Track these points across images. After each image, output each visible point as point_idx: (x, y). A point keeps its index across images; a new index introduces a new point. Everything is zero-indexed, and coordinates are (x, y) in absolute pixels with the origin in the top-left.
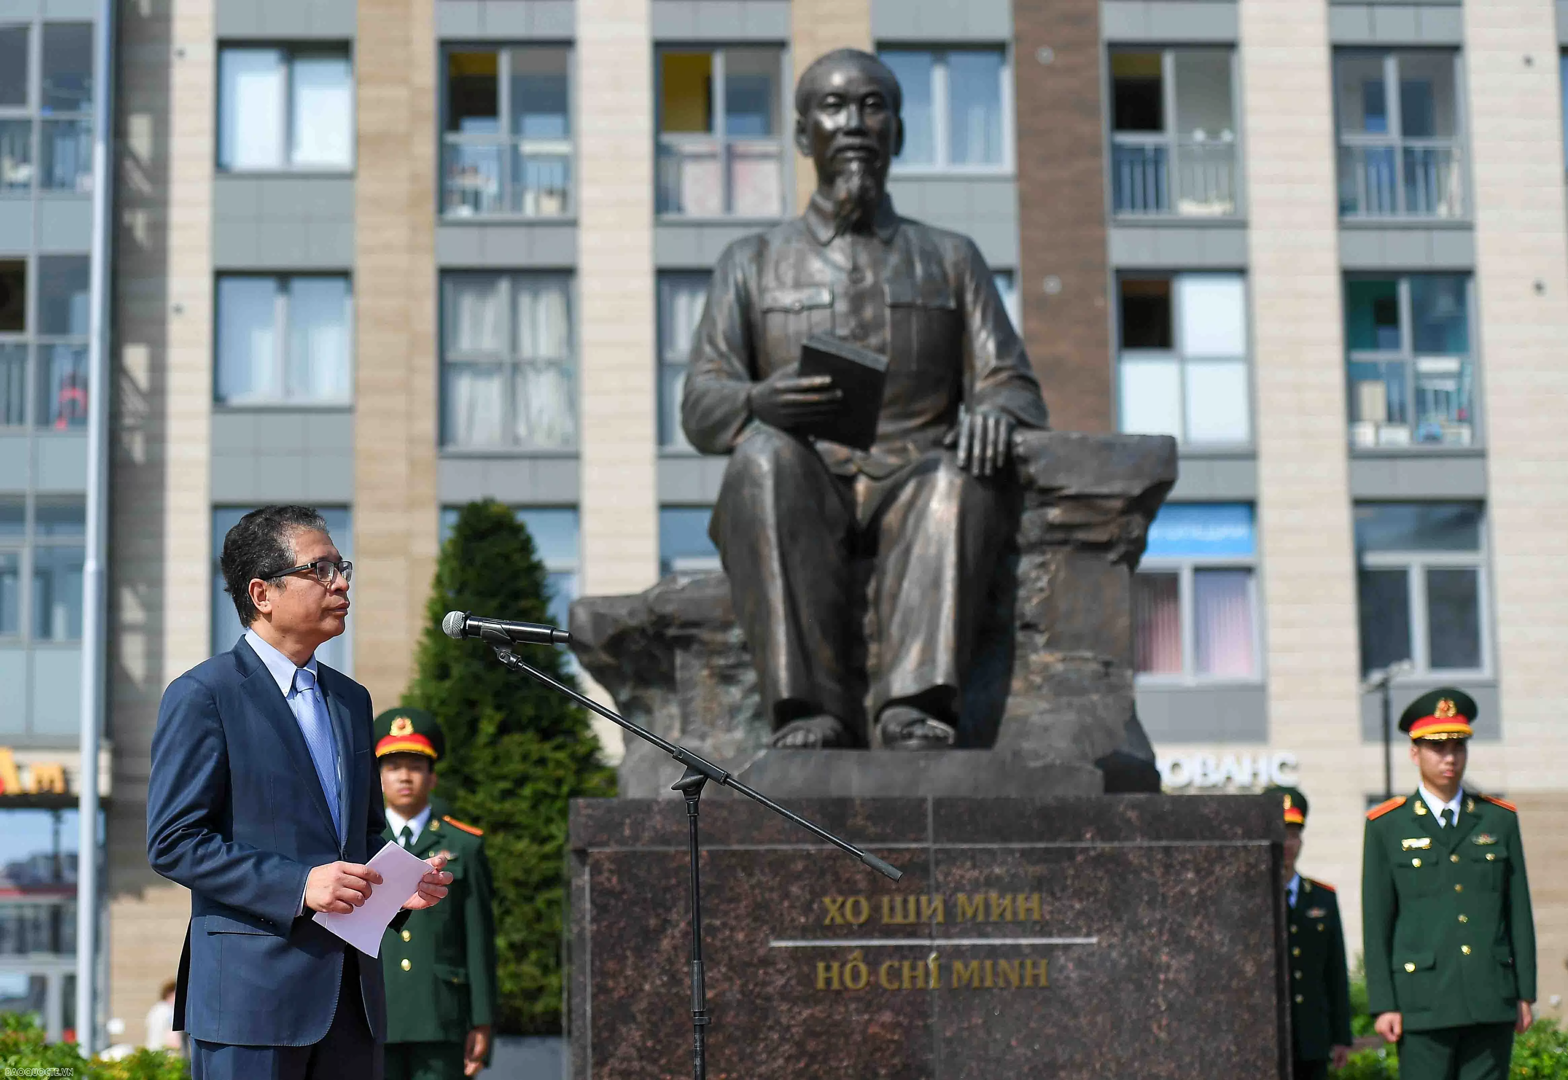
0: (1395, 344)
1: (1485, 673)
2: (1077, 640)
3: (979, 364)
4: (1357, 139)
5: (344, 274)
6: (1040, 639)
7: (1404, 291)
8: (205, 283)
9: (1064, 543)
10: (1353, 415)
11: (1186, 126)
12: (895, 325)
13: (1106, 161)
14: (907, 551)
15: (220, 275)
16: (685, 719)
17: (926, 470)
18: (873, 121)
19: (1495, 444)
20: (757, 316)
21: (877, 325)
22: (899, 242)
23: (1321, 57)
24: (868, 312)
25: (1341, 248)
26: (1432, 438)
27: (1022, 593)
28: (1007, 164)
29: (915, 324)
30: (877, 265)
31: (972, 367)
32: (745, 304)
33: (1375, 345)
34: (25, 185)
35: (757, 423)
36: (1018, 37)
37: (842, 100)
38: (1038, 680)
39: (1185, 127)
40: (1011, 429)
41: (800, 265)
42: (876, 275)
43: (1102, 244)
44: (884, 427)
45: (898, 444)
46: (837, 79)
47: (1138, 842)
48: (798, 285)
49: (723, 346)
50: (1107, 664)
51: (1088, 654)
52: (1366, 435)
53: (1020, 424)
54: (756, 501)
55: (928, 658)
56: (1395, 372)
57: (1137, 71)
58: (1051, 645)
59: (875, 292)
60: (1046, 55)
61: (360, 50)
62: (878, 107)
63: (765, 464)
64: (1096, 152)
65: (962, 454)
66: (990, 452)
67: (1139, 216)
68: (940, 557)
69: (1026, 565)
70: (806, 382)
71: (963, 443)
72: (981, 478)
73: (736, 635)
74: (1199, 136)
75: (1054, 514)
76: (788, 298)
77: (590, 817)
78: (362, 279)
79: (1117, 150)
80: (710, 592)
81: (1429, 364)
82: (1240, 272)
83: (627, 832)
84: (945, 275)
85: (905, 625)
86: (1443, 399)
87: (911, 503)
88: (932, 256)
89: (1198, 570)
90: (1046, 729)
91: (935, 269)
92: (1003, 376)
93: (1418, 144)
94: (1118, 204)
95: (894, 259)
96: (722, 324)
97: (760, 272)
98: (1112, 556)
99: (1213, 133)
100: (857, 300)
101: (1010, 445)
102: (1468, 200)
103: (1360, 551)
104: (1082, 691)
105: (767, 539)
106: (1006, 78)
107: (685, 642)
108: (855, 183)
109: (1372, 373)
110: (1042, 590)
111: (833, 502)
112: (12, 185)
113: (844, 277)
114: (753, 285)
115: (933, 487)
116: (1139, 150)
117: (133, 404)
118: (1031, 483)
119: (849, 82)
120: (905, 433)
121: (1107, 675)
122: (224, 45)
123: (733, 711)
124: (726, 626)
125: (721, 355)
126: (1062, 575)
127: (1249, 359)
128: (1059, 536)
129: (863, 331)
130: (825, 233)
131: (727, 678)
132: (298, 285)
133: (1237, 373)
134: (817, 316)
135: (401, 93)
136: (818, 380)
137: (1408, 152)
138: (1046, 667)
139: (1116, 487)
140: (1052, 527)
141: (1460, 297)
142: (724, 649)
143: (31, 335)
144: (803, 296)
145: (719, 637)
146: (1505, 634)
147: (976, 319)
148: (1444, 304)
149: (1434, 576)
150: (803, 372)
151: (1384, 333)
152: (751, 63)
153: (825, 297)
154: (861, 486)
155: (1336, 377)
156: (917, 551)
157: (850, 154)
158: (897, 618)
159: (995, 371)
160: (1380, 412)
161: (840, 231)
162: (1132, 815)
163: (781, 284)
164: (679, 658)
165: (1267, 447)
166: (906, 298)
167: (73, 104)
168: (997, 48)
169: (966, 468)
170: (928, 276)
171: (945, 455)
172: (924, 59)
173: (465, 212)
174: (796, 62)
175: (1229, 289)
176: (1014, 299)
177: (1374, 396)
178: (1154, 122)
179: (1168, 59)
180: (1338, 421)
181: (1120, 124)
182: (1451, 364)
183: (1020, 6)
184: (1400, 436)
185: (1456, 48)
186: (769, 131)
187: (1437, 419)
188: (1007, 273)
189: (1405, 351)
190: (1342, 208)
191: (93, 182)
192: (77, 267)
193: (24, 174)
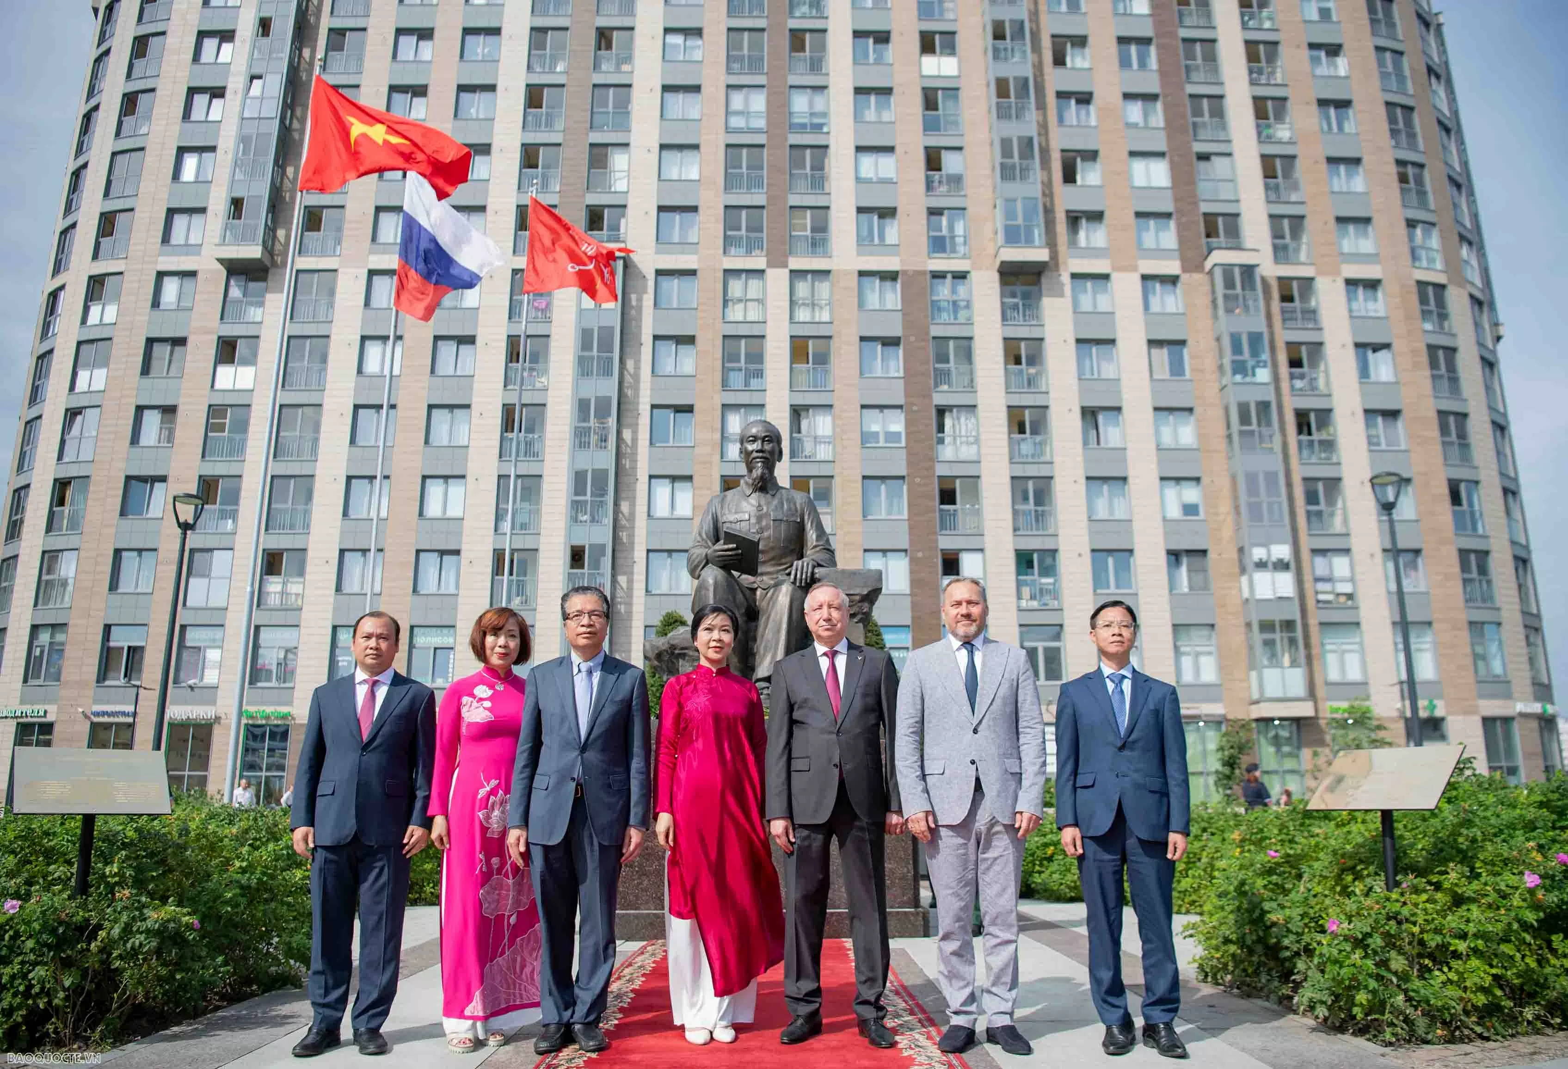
0: (1033, 574)
4: (1019, 507)
7: (1035, 556)
8: (644, 555)
10: (1019, 597)
12: (775, 528)
13: (937, 514)
15: (648, 551)
17: (777, 585)
18: (768, 447)
19: (1065, 606)
21: (767, 527)
22: (778, 495)
23: (1008, 480)
24: (764, 523)
25: (1014, 542)
26: (1045, 605)
28: (906, 516)
29: (783, 526)
30: (768, 504)
33: (1026, 574)
34: (585, 521)
36: (909, 474)
37: (755, 439)
39: (964, 504)
43: (937, 541)
46: (754, 431)
52: (1024, 604)
56: (1033, 583)
57: (947, 486)
59: (767, 515)
60: (918, 480)
61: (695, 479)
63: (711, 581)
64: (934, 512)
67: (948, 532)
72: (800, 587)
74: (968, 506)
76: (732, 518)
79: (941, 510)
81: (1044, 580)
82: (981, 550)
86: (1049, 592)
93: (1040, 508)
94: (942, 529)
95: (775, 502)
96: (705, 528)
99: (973, 505)
100: (759, 519)
101: (813, 574)
102: (1057, 528)
106: (905, 488)
107: (683, 656)
108: (760, 471)
109: (1025, 583)
111: (740, 596)
112: (581, 522)
116: (948, 511)
120: (778, 572)
122: (651, 477)
129: (761, 530)
132: (674, 555)
137: (1036, 512)
139: (857, 591)
141: (1054, 559)
143: (586, 569)
144: (739, 517)
147: (808, 526)
148: (1048, 561)
149: (1046, 650)
151: (1029, 571)
152: (823, 483)
155: (1013, 585)
160: (1028, 596)
161: (755, 491)
164: (681, 662)
167: (602, 495)
168: (903, 478)
169: (794, 583)
170: (790, 509)
172: (879, 481)
174: (837, 483)
175: (978, 556)
176: (907, 560)
177: (1026, 591)
178: (953, 502)
179: (958, 482)
180: (1014, 599)
181: (942, 502)
182: (1050, 580)
183: (910, 464)
184: (1035, 604)
185: (1051, 478)
186: (829, 504)
187: (1047, 599)
188: (906, 551)
189: (1036, 576)
190: (1015, 529)
191: (608, 521)
192: (602, 548)
193: (585, 518)
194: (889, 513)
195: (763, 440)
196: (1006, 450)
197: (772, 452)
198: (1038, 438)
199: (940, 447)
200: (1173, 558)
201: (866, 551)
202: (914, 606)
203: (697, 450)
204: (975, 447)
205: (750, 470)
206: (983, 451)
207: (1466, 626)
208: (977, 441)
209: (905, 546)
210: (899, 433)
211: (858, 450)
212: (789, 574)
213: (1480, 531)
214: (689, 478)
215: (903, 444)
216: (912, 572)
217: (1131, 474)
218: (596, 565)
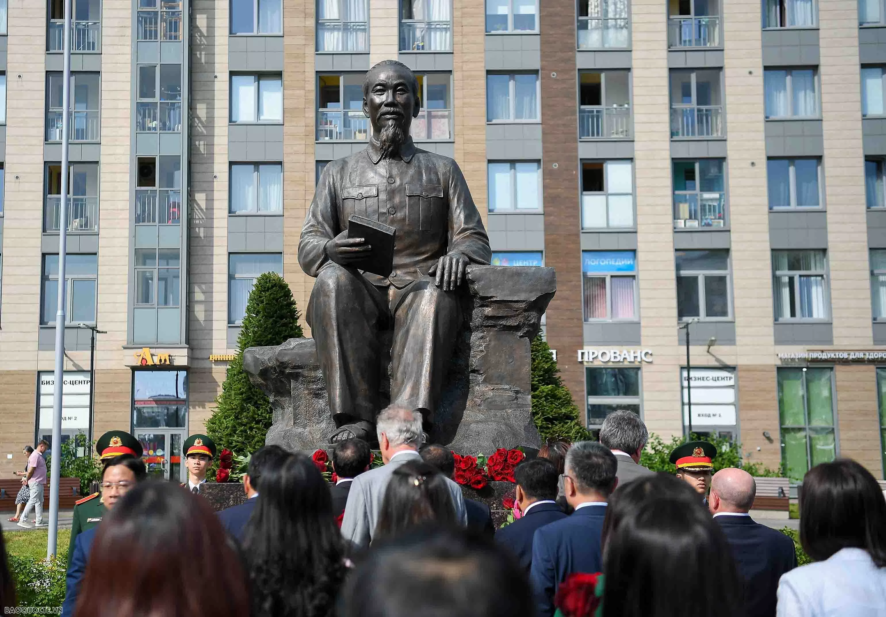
0: (693, 188)
1: (729, 318)
2: (501, 379)
3: (455, 226)
4: (677, 106)
5: (280, 163)
6: (480, 378)
7: (697, 166)
8: (226, 167)
9: (494, 326)
10: (676, 216)
11: (609, 103)
12: (410, 206)
13: (577, 116)
14: (407, 332)
15: (231, 164)
16: (296, 417)
17: (418, 288)
18: (401, 99)
19: (733, 227)
20: (339, 202)
21: (401, 206)
22: (415, 162)
23: (665, 73)
24: (397, 200)
25: (671, 150)
26: (708, 225)
27: (472, 353)
28: (538, 119)
30: (402, 174)
31: (453, 228)
33: (685, 188)
34: (155, 129)
35: (330, 261)
36: (543, 68)
38: (479, 401)
40: (465, 264)
41: (363, 174)
42: (401, 180)
43: (576, 149)
45: (412, 269)
46: (382, 77)
48: (360, 186)
49: (320, 219)
50: (517, 392)
51: (507, 387)
52: (681, 224)
54: (326, 305)
55: (415, 393)
56: (693, 198)
57: (590, 81)
58: (486, 381)
59: (401, 189)
60: (554, 75)
61: (285, 75)
62: (404, 91)
64: (573, 113)
65: (438, 279)
66: (453, 278)
67: (590, 138)
68: (424, 335)
69: (475, 337)
70: (351, 241)
71: (439, 273)
72: (448, 292)
73: (320, 374)
74: (615, 105)
75: (488, 311)
76: (354, 192)
77: (210, 493)
78: (286, 165)
79: (582, 112)
80: (307, 350)
81: (707, 195)
82: (631, 159)
83: (231, 503)
84: (439, 180)
85: (404, 373)
86: (712, 209)
87: (411, 305)
88: (432, 170)
89: (613, 277)
90: (478, 434)
91: (433, 176)
92: (468, 233)
93: (704, 107)
94: (582, 134)
95: (411, 171)
96: (321, 207)
98: (520, 334)
99: (621, 105)
100: (391, 193)
101: (464, 273)
102: (724, 131)
103: (678, 268)
104: (503, 408)
105: (332, 325)
106: (538, 83)
107: (296, 376)
108: (391, 131)
109: (684, 200)
110: (482, 351)
111: (369, 303)
112: (149, 129)
113: (385, 181)
114: (338, 185)
115: (422, 297)
116: (591, 112)
117: (198, 214)
118: (476, 293)
119: (388, 78)
121: (517, 398)
122: (232, 74)
123: (321, 412)
124: (316, 368)
125: (318, 223)
126: (493, 343)
127: (634, 194)
128: (491, 322)
129: (395, 209)
131: (317, 395)
132: (262, 168)
133: (629, 200)
134: (370, 201)
135: (302, 92)
136: (358, 240)
137: (699, 110)
138: (483, 394)
139: (522, 297)
140: (488, 318)
141: (720, 169)
142: (316, 380)
143: (157, 187)
144: (364, 191)
145: (313, 374)
146: (738, 303)
147: (454, 203)
148: (713, 171)
149: (708, 279)
151: (689, 183)
152: (439, 79)
154: (391, 291)
155: (669, 201)
156: (412, 332)
157: (388, 116)
158: (401, 368)
159: (464, 230)
160: (687, 215)
161: (384, 157)
163: (353, 185)
164: (293, 384)
165: (640, 229)
167: (174, 97)
168: (536, 72)
169: (440, 287)
170: (430, 181)
172: (507, 77)
173: (326, 139)
174: (456, 79)
175: (627, 167)
176: (540, 171)
177: (684, 209)
178: (597, 101)
179: (603, 76)
180: (670, 218)
181: (583, 102)
182: (716, 195)
183: (544, 56)
184: (694, 224)
185: (721, 68)
186: (446, 106)
187: (710, 217)
188: (538, 161)
189: (697, 190)
190: (672, 134)
191: (183, 128)
192: (175, 161)
193: (154, 124)
194: (519, 115)
195: (395, 88)
196: (664, 36)
197: (406, 105)
198: (704, 20)
199: (582, 32)
200: (873, 165)
201: (490, 161)
202: (548, 227)
203: (287, 40)
204: (625, 32)
205: (378, 129)
206: (636, 36)
208: (628, 25)
209: (539, 155)
210: (533, 16)
211: (481, 38)
212: (433, 274)
214: (278, 75)
215: (537, 31)
216: (545, 187)
217: (824, 61)
218: (169, 181)
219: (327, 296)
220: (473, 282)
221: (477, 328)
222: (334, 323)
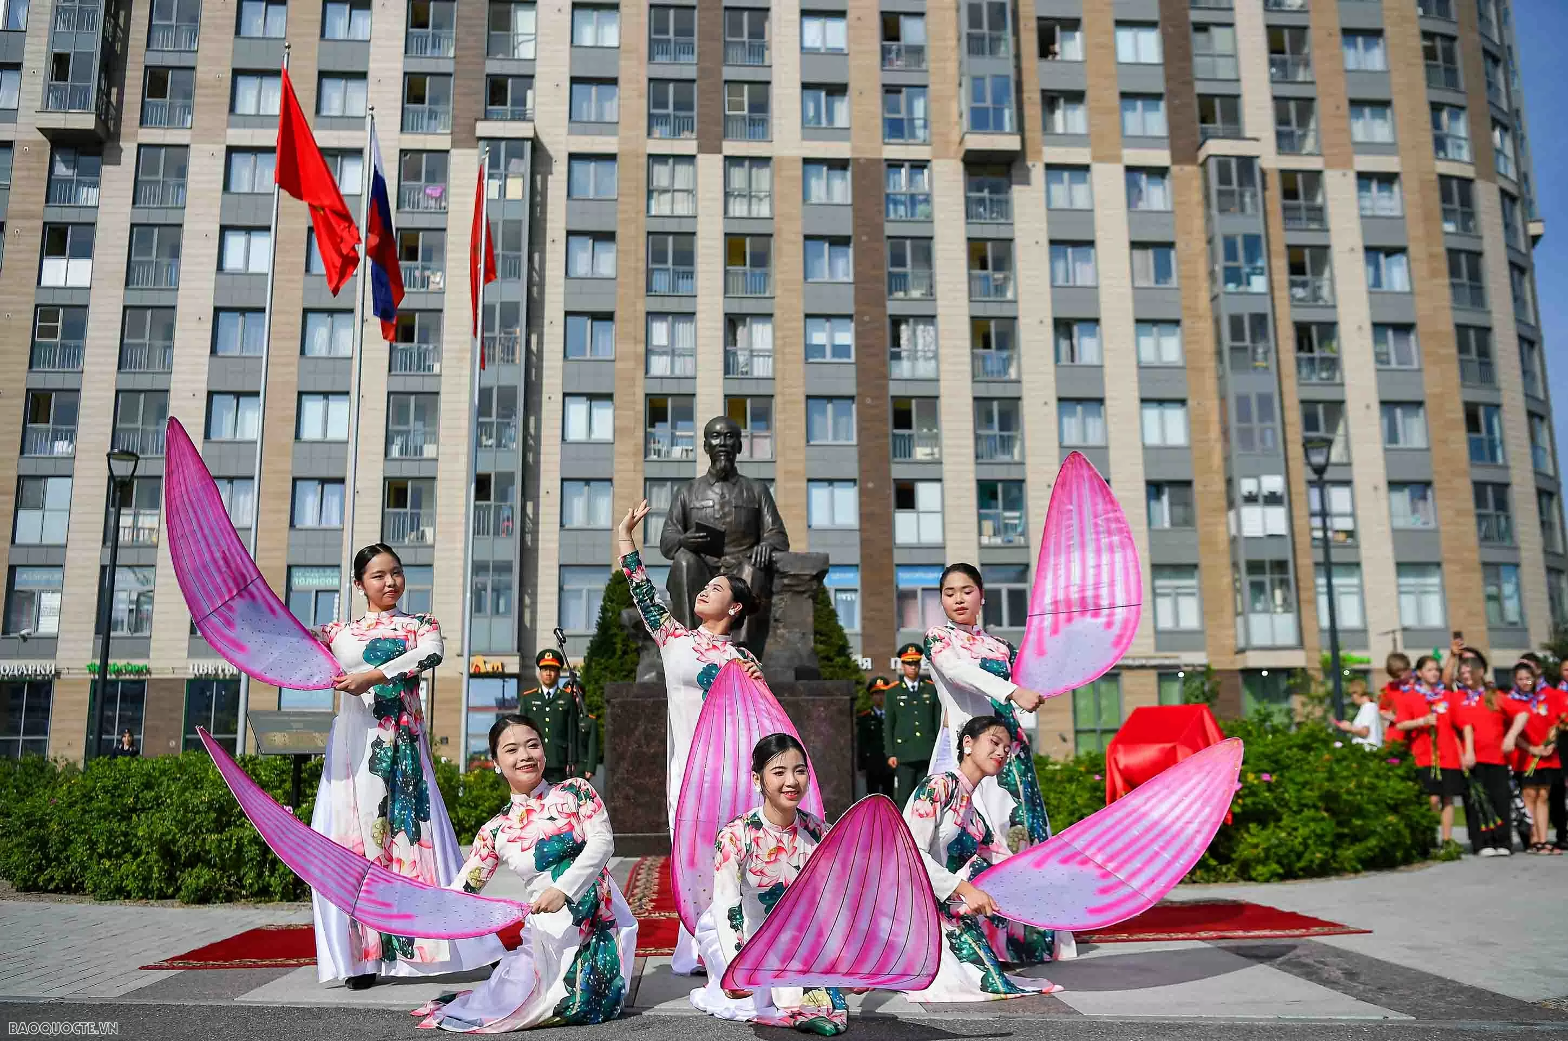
0: (997, 508)
2: (795, 625)
4: (982, 432)
5: (610, 480)
6: (780, 625)
7: (1000, 487)
8: (558, 483)
9: (789, 591)
10: (980, 534)
11: (920, 427)
13: (890, 439)
15: (563, 480)
19: (1032, 544)
21: (729, 514)
23: (970, 400)
24: (727, 509)
25: (977, 472)
26: (1010, 541)
27: (773, 609)
28: (855, 442)
29: (743, 513)
32: (684, 506)
33: (989, 507)
34: (491, 446)
36: (859, 394)
40: (771, 551)
43: (889, 469)
44: (727, 549)
47: (803, 697)
50: (804, 633)
51: (797, 630)
52: (985, 540)
53: (774, 549)
56: (995, 518)
57: (902, 407)
58: (784, 627)
59: (729, 502)
60: (869, 401)
61: (616, 397)
63: (684, 564)
64: (886, 436)
67: (902, 460)
69: (775, 599)
72: (760, 569)
74: (925, 430)
75: (786, 581)
78: (615, 482)
79: (894, 435)
81: (1007, 514)
82: (939, 480)
83: (624, 694)
86: (1014, 527)
89: (924, 589)
93: (1005, 434)
94: (895, 456)
95: (736, 490)
97: (690, 495)
98: (806, 595)
99: (930, 430)
100: (722, 506)
101: (770, 557)
102: (1023, 454)
106: (854, 407)
109: (987, 517)
110: (781, 608)
112: (486, 446)
116: (903, 436)
117: (530, 528)
118: (777, 571)
121: (804, 638)
122: (566, 395)
126: (787, 603)
127: (943, 512)
128: (787, 589)
129: (725, 515)
130: (712, 481)
132: (592, 484)
133: (939, 516)
134: (708, 510)
135: (631, 413)
137: (1001, 437)
138: (782, 635)
139: (810, 571)
140: (785, 585)
141: (1021, 490)
143: (492, 502)
148: (1015, 492)
149: (1011, 593)
150: (697, 531)
151: (993, 502)
152: (760, 403)
153: (711, 503)
155: (974, 519)
160: (991, 532)
162: (801, 688)
165: (949, 545)
166: (740, 503)
167: (510, 416)
168: (851, 398)
169: (754, 565)
171: (746, 561)
172: (825, 402)
173: (655, 457)
174: (777, 403)
175: (937, 486)
176: (856, 488)
177: (988, 526)
178: (908, 425)
179: (914, 401)
180: (974, 535)
181: (897, 425)
182: (1017, 514)
183: (859, 384)
184: (998, 541)
185: (1019, 399)
186: (768, 428)
187: (1012, 536)
188: (854, 481)
189: (1000, 510)
190: (977, 457)
191: (517, 445)
192: (510, 477)
193: (490, 442)
194: (835, 437)
196: (968, 368)
197: (733, 446)
198: (1005, 354)
199: (894, 363)
200: (1153, 490)
201: (809, 480)
202: (864, 543)
203: (619, 365)
204: (933, 362)
206: (944, 367)
207: (1479, 567)
208: (936, 357)
209: (855, 475)
210: (848, 347)
211: (800, 366)
213: (1500, 461)
214: (609, 397)
215: (853, 359)
216: (861, 505)
217: (1109, 394)
218: (503, 496)
219: (681, 571)
220: (776, 562)
221: (778, 593)
222: (686, 589)
